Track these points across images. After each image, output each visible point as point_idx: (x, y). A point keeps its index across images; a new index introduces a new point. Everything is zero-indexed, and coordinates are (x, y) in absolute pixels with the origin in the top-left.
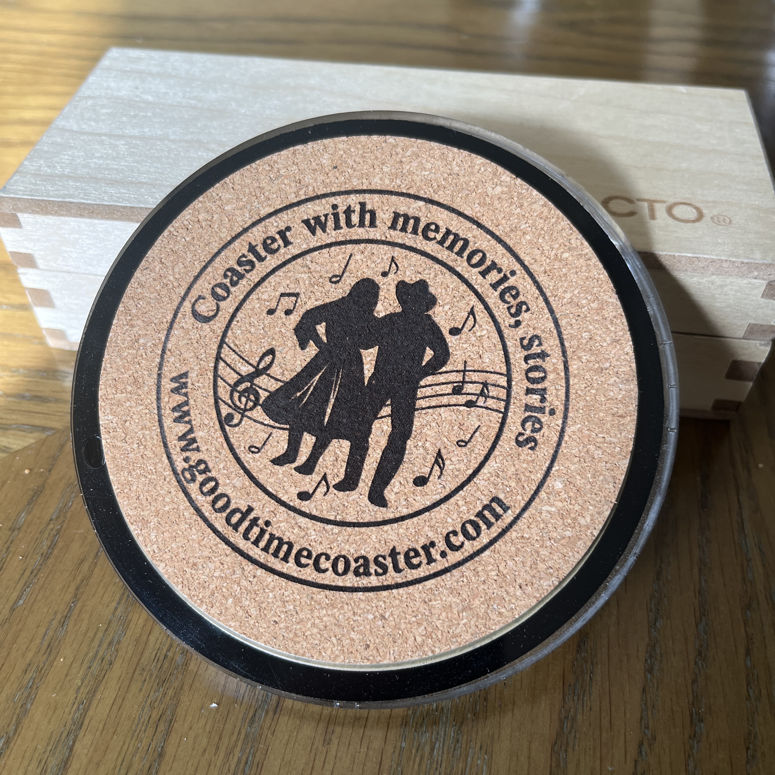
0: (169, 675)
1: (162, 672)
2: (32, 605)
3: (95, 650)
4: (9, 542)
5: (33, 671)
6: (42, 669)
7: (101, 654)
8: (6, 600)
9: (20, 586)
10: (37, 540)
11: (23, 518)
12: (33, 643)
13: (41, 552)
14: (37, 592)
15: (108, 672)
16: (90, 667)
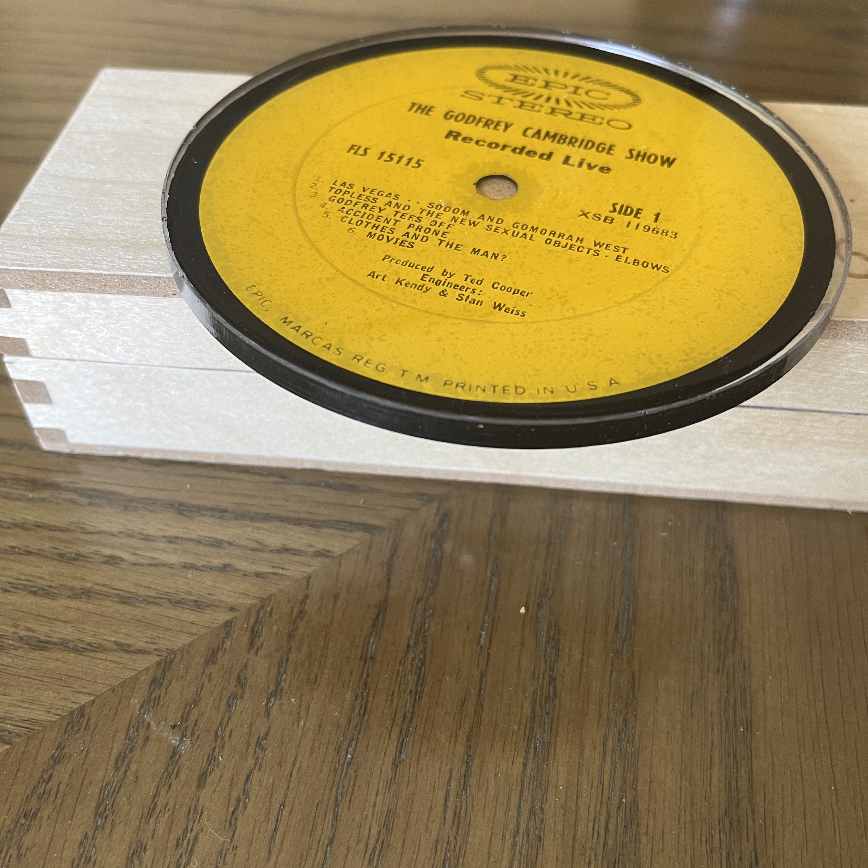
0: (618, 855)
1: (608, 851)
2: (418, 761)
3: (515, 820)
4: (364, 676)
5: (444, 849)
6: (455, 847)
7: (523, 826)
8: (383, 753)
9: (395, 734)
10: (398, 674)
11: (373, 644)
12: (433, 813)
13: (408, 690)
14: (419, 744)
15: (540, 851)
16: (514, 844)
